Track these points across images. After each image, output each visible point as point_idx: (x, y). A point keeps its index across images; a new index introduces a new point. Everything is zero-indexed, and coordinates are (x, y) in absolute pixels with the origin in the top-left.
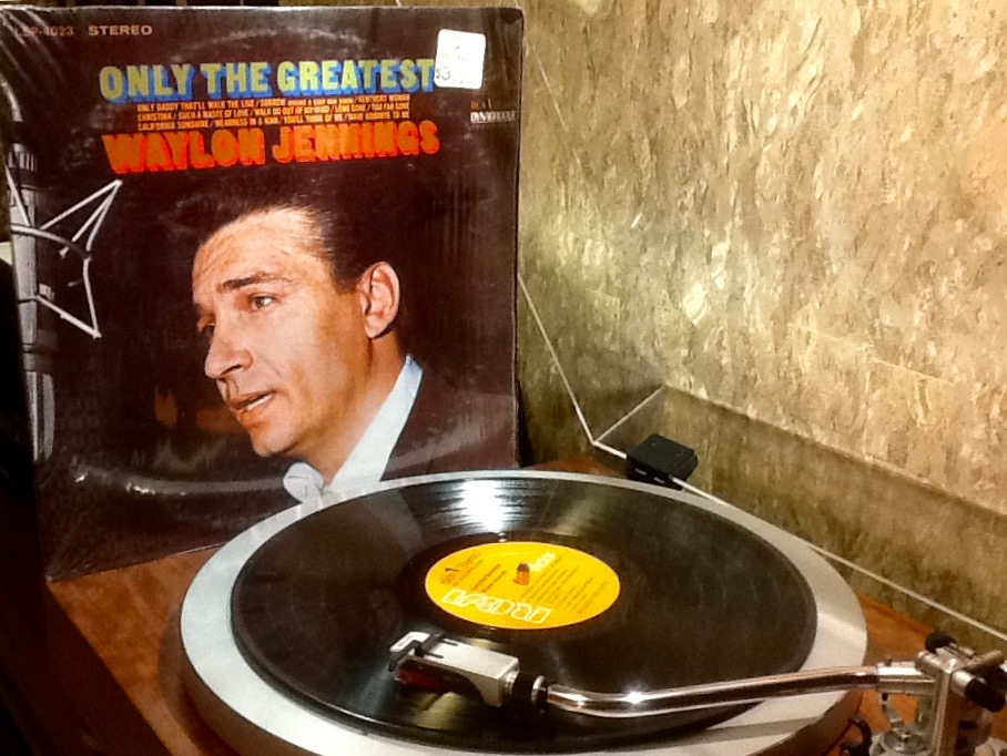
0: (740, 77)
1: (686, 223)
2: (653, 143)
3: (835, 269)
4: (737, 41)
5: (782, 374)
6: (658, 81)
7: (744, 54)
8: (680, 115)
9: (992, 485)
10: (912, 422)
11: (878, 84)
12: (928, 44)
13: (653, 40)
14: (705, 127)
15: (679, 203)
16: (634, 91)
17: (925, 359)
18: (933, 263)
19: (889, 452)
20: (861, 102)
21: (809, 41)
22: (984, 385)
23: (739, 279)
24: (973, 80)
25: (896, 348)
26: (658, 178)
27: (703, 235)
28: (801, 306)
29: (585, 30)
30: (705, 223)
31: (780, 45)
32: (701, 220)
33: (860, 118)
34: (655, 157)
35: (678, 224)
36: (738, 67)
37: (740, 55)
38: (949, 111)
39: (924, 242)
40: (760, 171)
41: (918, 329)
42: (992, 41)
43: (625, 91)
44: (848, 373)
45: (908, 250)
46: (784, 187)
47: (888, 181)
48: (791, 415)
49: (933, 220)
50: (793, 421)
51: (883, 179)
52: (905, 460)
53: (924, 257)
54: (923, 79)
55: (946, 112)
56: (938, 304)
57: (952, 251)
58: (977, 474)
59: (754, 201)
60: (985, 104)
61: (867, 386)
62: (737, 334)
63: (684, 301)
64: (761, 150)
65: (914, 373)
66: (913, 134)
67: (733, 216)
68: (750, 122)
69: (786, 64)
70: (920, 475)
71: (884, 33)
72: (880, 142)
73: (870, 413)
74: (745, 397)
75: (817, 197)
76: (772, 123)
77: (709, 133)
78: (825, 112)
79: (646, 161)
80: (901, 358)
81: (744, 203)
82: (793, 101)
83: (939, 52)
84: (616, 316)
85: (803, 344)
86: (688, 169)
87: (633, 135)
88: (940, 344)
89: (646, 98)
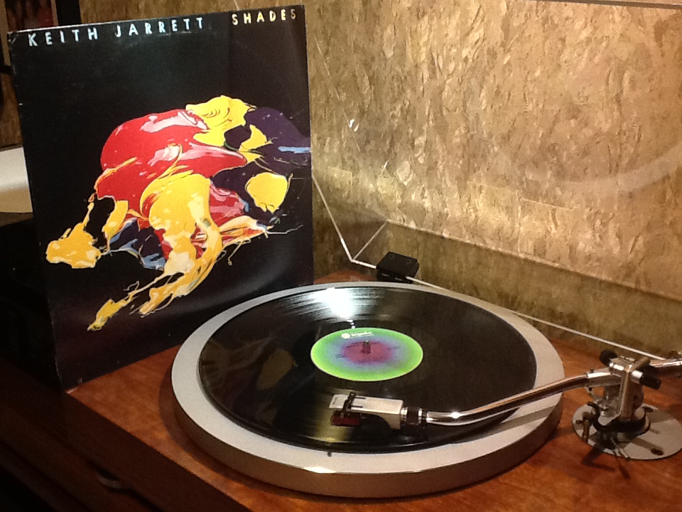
0: (429, 39)
1: (397, 125)
2: (371, 79)
3: (496, 149)
4: (426, 18)
5: (465, 210)
6: (373, 41)
7: (431, 25)
8: (389, 61)
9: (597, 264)
10: (549, 232)
11: (519, 44)
12: (550, 21)
13: (368, 17)
14: (406, 69)
15: (391, 114)
16: (356, 47)
17: (555, 197)
18: (557, 144)
19: (535, 250)
20: (508, 54)
21: (474, 18)
22: (590, 210)
23: (434, 157)
24: (578, 42)
25: (536, 192)
26: (376, 100)
27: (408, 133)
28: (475, 172)
29: (319, 10)
30: (409, 125)
31: (454, 21)
32: (406, 123)
33: (508, 63)
34: (373, 87)
35: (391, 127)
36: (428, 34)
37: (429, 27)
38: (564, 59)
39: (551, 133)
40: (445, 94)
41: (550, 181)
42: (589, 20)
43: (350, 48)
44: (507, 207)
45: (542, 136)
46: (461, 103)
47: (527, 99)
48: (472, 233)
49: (556, 120)
50: (473, 237)
51: (525, 98)
52: (545, 253)
53: (552, 141)
54: (548, 42)
55: (561, 60)
56: (561, 166)
57: (568, 137)
58: (589, 258)
59: (441, 112)
60: (586, 55)
61: (519, 214)
62: (434, 189)
63: (397, 171)
64: (445, 82)
65: (547, 205)
66: (542, 72)
67: (429, 120)
68: (436, 65)
69: (459, 32)
70: (554, 262)
71: (522, 15)
72: (522, 76)
73: (522, 229)
74: (441, 225)
75: (483, 108)
76: (452, 67)
77: (409, 73)
78: (486, 60)
79: (367, 89)
80: (539, 197)
81: (434, 114)
82: (465, 53)
83: (557, 26)
84: (350, 182)
85: (477, 193)
86: (396, 94)
87: (357, 74)
88: (563, 189)
89: (364, 52)
